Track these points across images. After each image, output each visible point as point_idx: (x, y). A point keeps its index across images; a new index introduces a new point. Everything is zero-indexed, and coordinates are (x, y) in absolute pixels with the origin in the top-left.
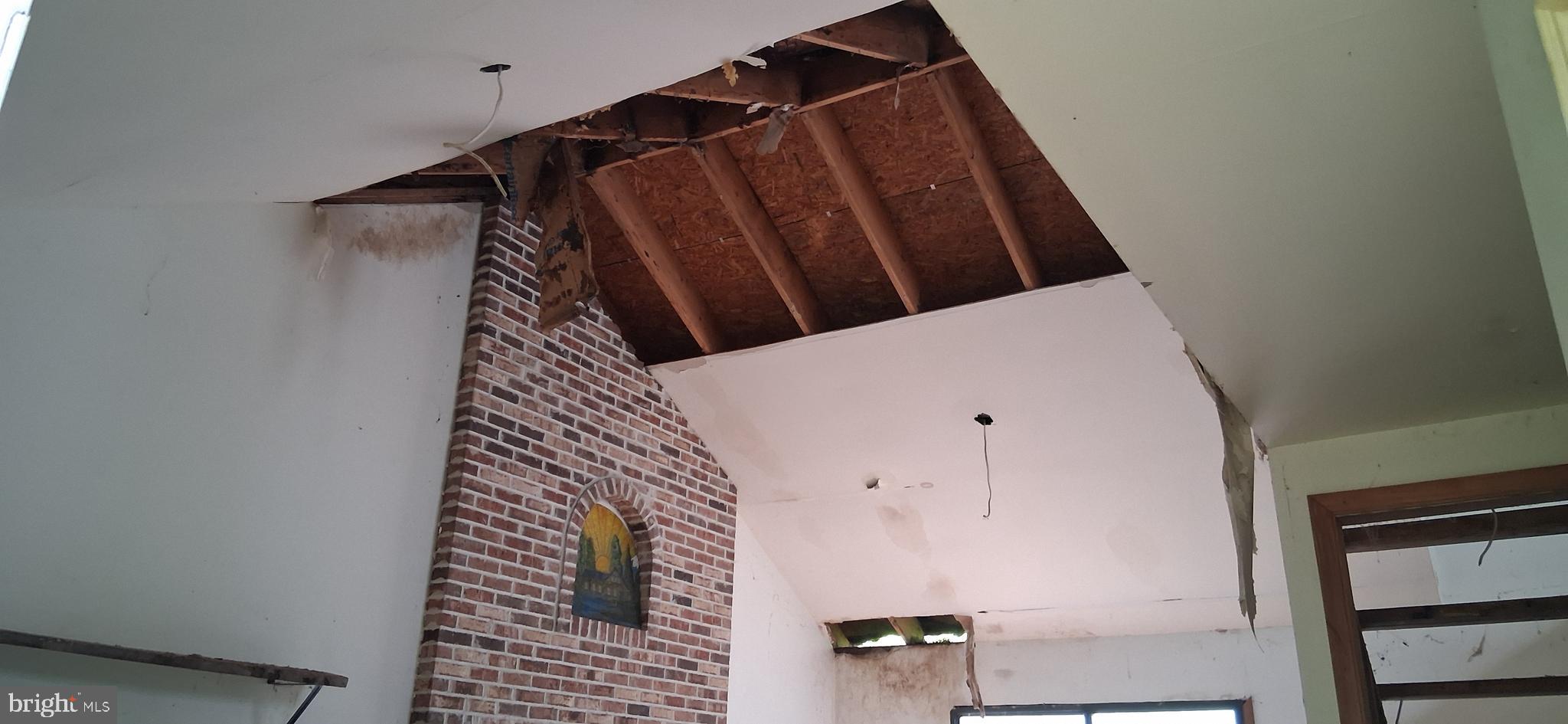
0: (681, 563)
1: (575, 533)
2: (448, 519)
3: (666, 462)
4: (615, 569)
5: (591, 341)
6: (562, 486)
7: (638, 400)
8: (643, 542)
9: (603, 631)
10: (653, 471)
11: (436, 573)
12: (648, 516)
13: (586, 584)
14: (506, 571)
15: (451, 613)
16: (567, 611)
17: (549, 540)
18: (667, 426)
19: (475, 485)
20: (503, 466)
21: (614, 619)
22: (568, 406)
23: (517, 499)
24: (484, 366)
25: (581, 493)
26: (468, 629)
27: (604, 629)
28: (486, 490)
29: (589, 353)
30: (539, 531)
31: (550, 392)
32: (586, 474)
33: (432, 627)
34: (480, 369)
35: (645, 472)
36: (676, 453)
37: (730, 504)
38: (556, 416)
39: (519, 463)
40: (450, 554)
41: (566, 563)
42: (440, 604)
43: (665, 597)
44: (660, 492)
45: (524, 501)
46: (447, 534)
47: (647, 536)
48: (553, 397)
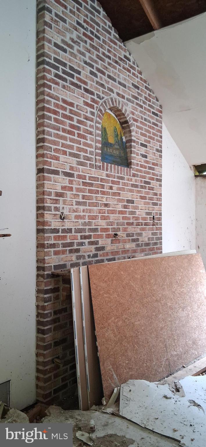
0: (142, 140)
1: (99, 123)
2: (41, 113)
3: (134, 92)
4: (116, 142)
5: (98, 25)
6: (92, 100)
7: (121, 59)
8: (127, 130)
9: (115, 169)
10: (129, 95)
11: (39, 141)
12: (129, 117)
13: (105, 148)
14: (72, 140)
15: (49, 160)
16: (99, 160)
17: (88, 126)
18: (134, 74)
19: (51, 95)
20: (64, 87)
21: (119, 164)
22: (90, 58)
23: (72, 105)
24: (48, 30)
25: (100, 103)
26: (57, 168)
27: (115, 168)
28: (57, 99)
29: (98, 31)
30: (83, 121)
31: (81, 49)
32: (102, 95)
33: (41, 166)
34: (46, 31)
35: (126, 96)
36: (138, 88)
37: (160, 114)
38: (86, 63)
39: (70, 86)
40: (44, 131)
41: (97, 138)
42: (43, 156)
43: (137, 154)
44: (133, 106)
45: (75, 106)
46: (41, 121)
47: (129, 127)
48: (83, 53)
